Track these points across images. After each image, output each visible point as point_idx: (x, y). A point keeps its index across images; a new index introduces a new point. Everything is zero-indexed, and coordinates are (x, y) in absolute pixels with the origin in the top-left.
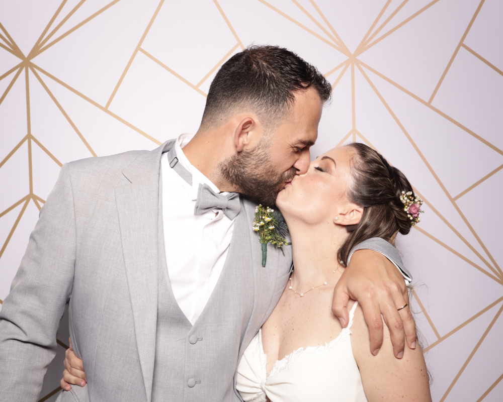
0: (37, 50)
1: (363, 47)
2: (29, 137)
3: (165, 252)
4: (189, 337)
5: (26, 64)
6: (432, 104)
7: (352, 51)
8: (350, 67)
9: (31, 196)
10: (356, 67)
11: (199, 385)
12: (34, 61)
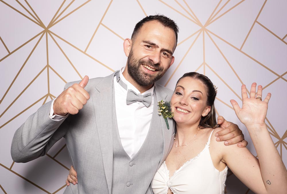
0: (51, 24)
1: (208, 23)
2: (48, 66)
3: (117, 124)
4: (130, 163)
5: (46, 31)
6: (242, 50)
7: (203, 24)
8: (202, 32)
9: (49, 95)
10: (205, 32)
11: (132, 186)
12: (50, 29)
